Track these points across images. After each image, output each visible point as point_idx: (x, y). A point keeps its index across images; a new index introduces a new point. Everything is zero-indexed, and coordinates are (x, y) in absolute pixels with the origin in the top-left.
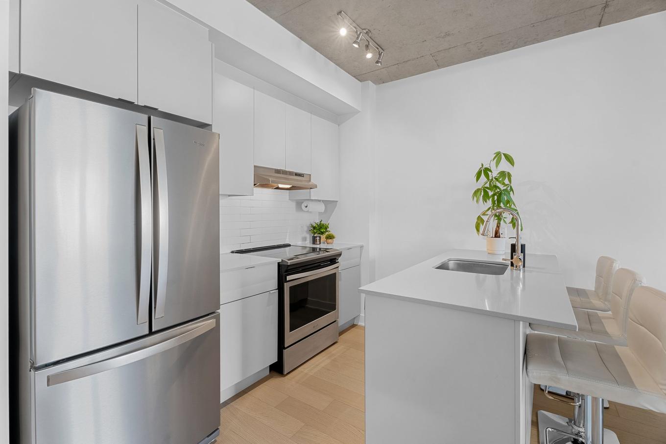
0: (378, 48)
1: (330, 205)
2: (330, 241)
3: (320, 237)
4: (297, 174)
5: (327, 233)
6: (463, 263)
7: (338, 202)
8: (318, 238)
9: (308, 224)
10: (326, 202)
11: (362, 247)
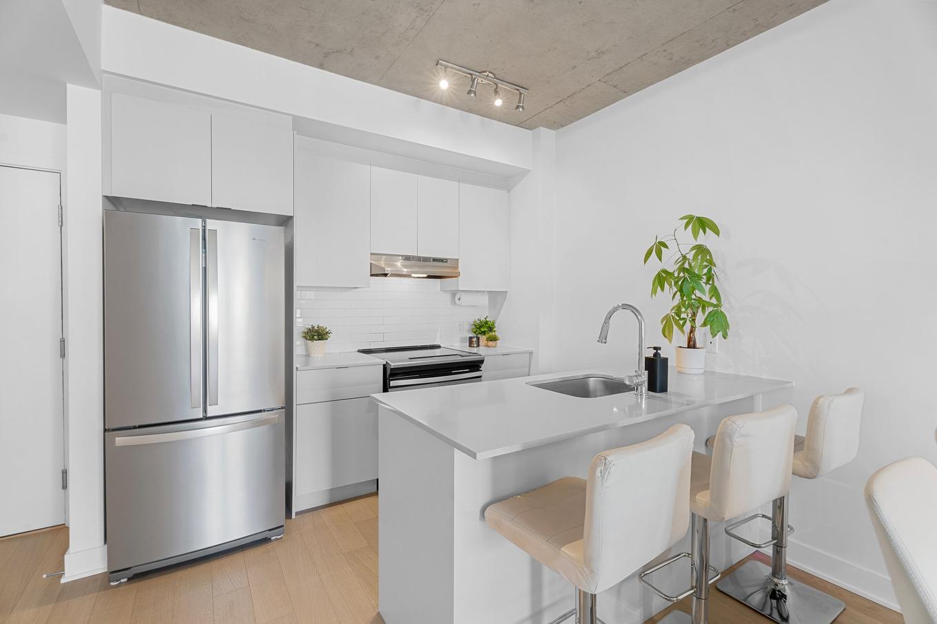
0: (518, 90)
1: (497, 297)
2: (491, 343)
3: (478, 339)
4: (435, 260)
5: (491, 334)
6: (611, 382)
7: (508, 293)
8: (475, 339)
9: (471, 322)
10: (492, 294)
11: (531, 353)
